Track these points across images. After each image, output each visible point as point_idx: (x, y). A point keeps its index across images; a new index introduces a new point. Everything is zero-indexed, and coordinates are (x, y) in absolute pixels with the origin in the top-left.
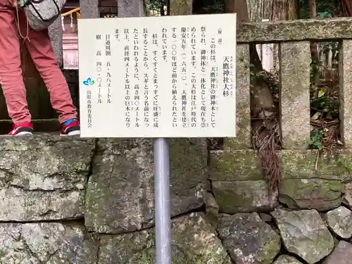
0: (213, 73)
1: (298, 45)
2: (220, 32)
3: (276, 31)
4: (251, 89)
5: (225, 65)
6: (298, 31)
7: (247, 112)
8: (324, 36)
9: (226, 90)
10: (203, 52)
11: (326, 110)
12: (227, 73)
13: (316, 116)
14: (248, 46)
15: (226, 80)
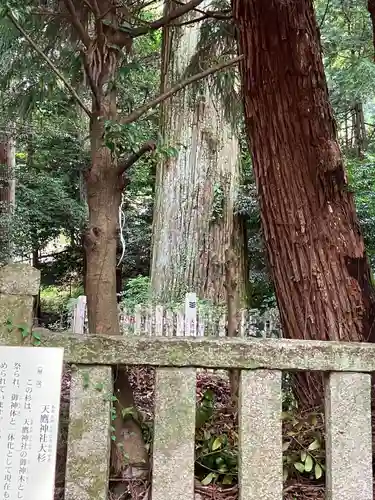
0: (26, 428)
1: (180, 373)
2: (40, 372)
3: (149, 351)
4: (111, 433)
5: (44, 417)
6: (180, 354)
7: (101, 470)
8: (214, 362)
9: (42, 453)
10: (15, 397)
11: (222, 471)
12: (44, 428)
13: (208, 480)
14: (110, 369)
15: (42, 438)
